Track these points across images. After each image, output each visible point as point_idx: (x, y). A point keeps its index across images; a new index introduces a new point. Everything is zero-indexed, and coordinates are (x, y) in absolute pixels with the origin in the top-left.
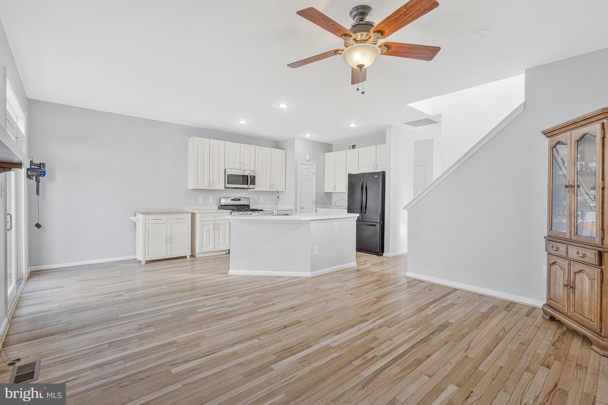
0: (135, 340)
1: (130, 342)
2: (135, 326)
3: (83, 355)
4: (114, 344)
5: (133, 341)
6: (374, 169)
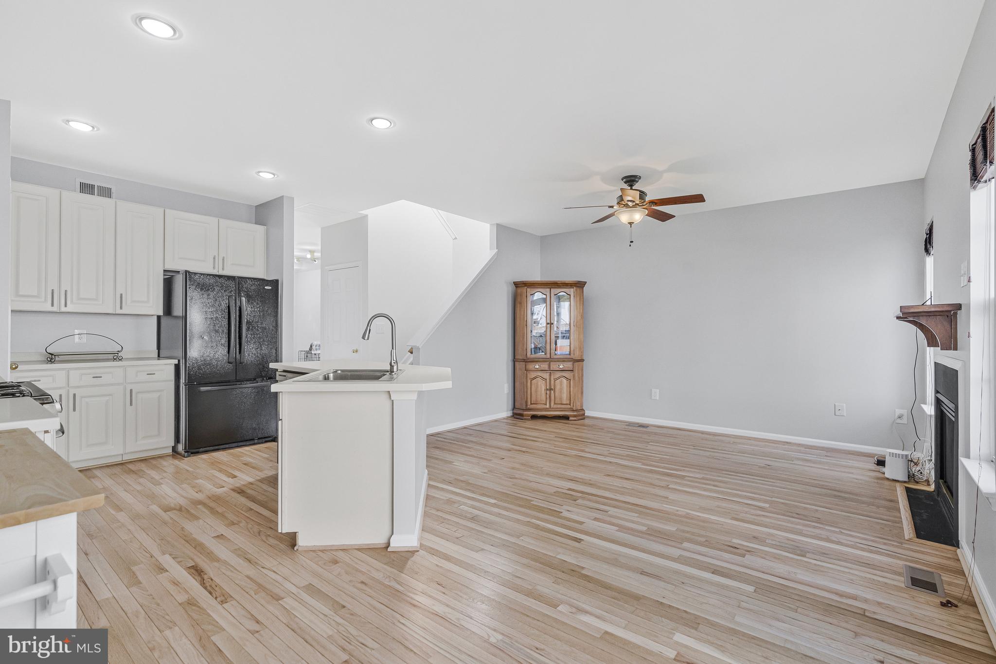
0: (770, 542)
1: (778, 544)
2: (749, 559)
3: (845, 561)
4: (798, 552)
5: (774, 543)
6: (214, 268)
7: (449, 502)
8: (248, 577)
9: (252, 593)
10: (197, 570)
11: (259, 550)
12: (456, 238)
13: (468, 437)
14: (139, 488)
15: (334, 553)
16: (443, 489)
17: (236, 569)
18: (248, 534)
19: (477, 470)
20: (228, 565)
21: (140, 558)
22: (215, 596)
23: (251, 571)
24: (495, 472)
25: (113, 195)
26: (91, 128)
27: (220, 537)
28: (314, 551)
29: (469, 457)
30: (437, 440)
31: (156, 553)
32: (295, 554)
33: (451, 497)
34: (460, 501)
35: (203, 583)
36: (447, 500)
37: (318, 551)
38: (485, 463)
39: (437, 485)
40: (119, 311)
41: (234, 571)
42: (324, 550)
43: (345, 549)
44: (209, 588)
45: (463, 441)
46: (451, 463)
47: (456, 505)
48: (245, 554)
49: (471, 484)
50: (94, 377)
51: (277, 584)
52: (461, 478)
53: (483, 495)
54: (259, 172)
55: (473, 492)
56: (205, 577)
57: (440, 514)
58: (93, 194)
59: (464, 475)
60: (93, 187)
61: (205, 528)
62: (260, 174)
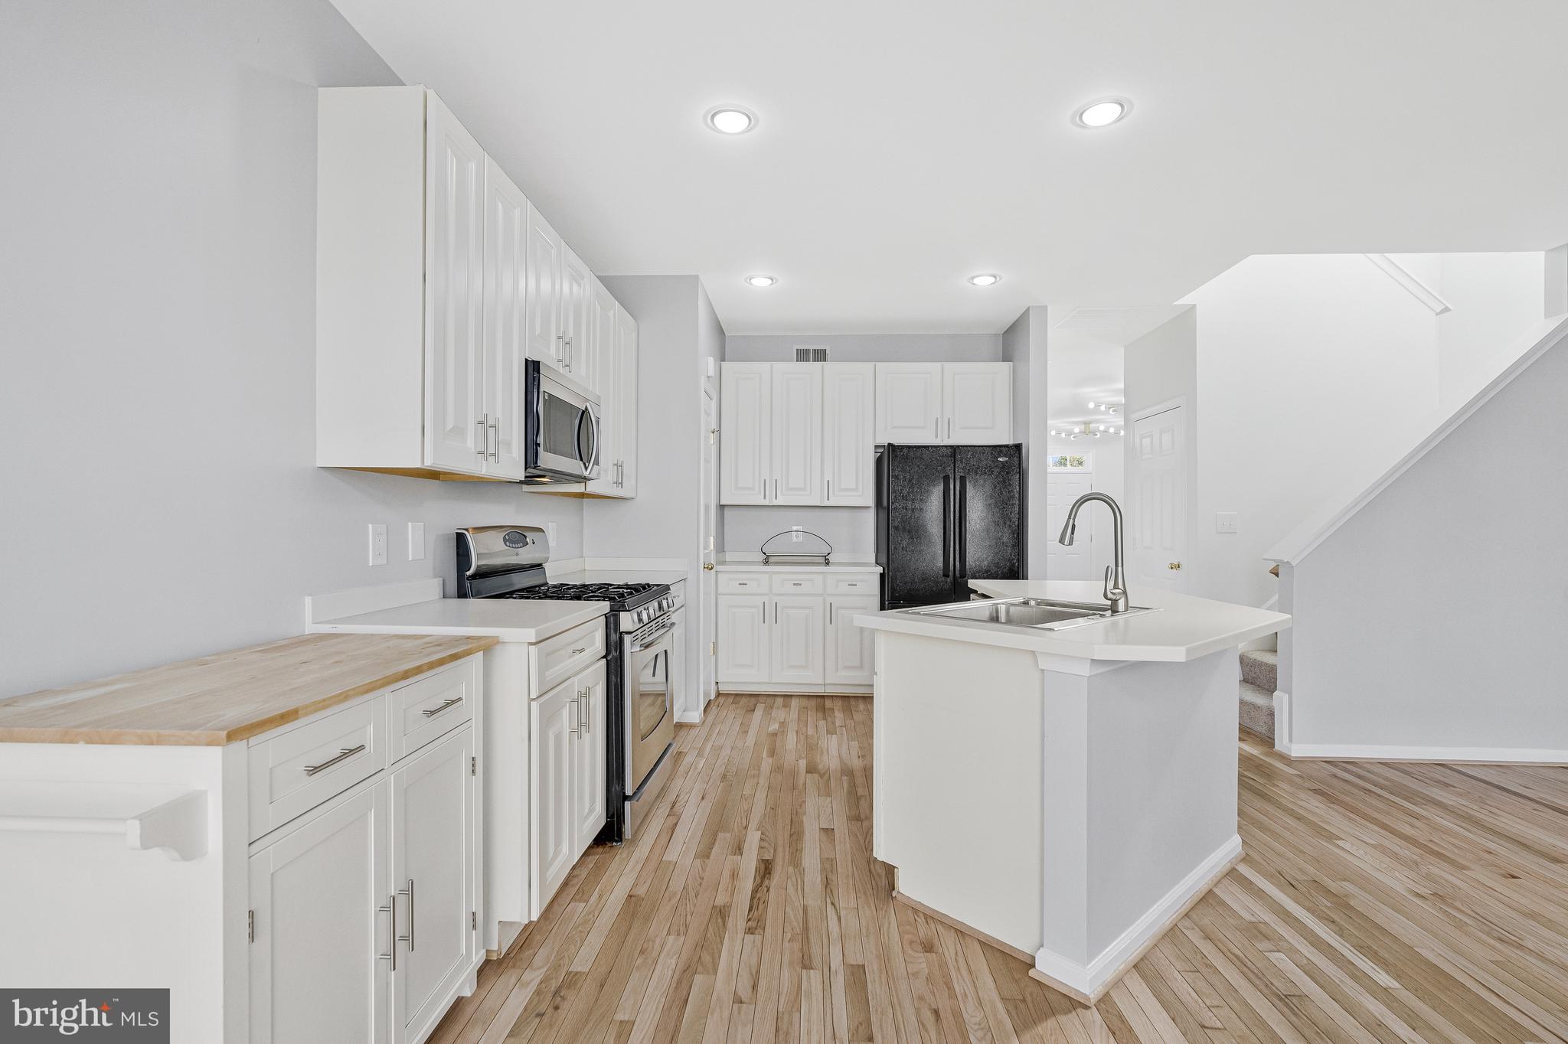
6: (937, 436)
7: (1256, 931)
8: (805, 909)
9: (788, 936)
10: (766, 868)
11: (850, 875)
12: (1446, 310)
13: (1435, 790)
14: (811, 731)
15: (940, 929)
16: (1259, 894)
17: (803, 889)
18: (862, 842)
19: (1398, 881)
20: (801, 879)
21: (735, 826)
22: (750, 916)
23: (814, 900)
24: (1458, 904)
25: (828, 357)
26: (770, 281)
27: (828, 832)
28: (916, 910)
29: (1396, 840)
30: (1335, 776)
31: (753, 825)
32: (888, 903)
33: (1267, 920)
34: (1282, 938)
35: (755, 891)
36: (1251, 923)
37: (922, 915)
38: (1439, 870)
39: (1252, 879)
40: (827, 503)
41: (799, 891)
42: (931, 917)
43: (961, 932)
44: (755, 901)
45: (1410, 796)
46: (1331, 837)
47: (1264, 945)
48: (832, 872)
49: (1352, 908)
50: (794, 584)
51: (825, 940)
52: (1332, 886)
53: (1363, 949)
54: (973, 278)
55: (1341, 932)
56: (766, 882)
57: (1206, 948)
58: (809, 361)
59: (1345, 880)
60: (807, 351)
61: (825, 811)
62: (976, 281)
